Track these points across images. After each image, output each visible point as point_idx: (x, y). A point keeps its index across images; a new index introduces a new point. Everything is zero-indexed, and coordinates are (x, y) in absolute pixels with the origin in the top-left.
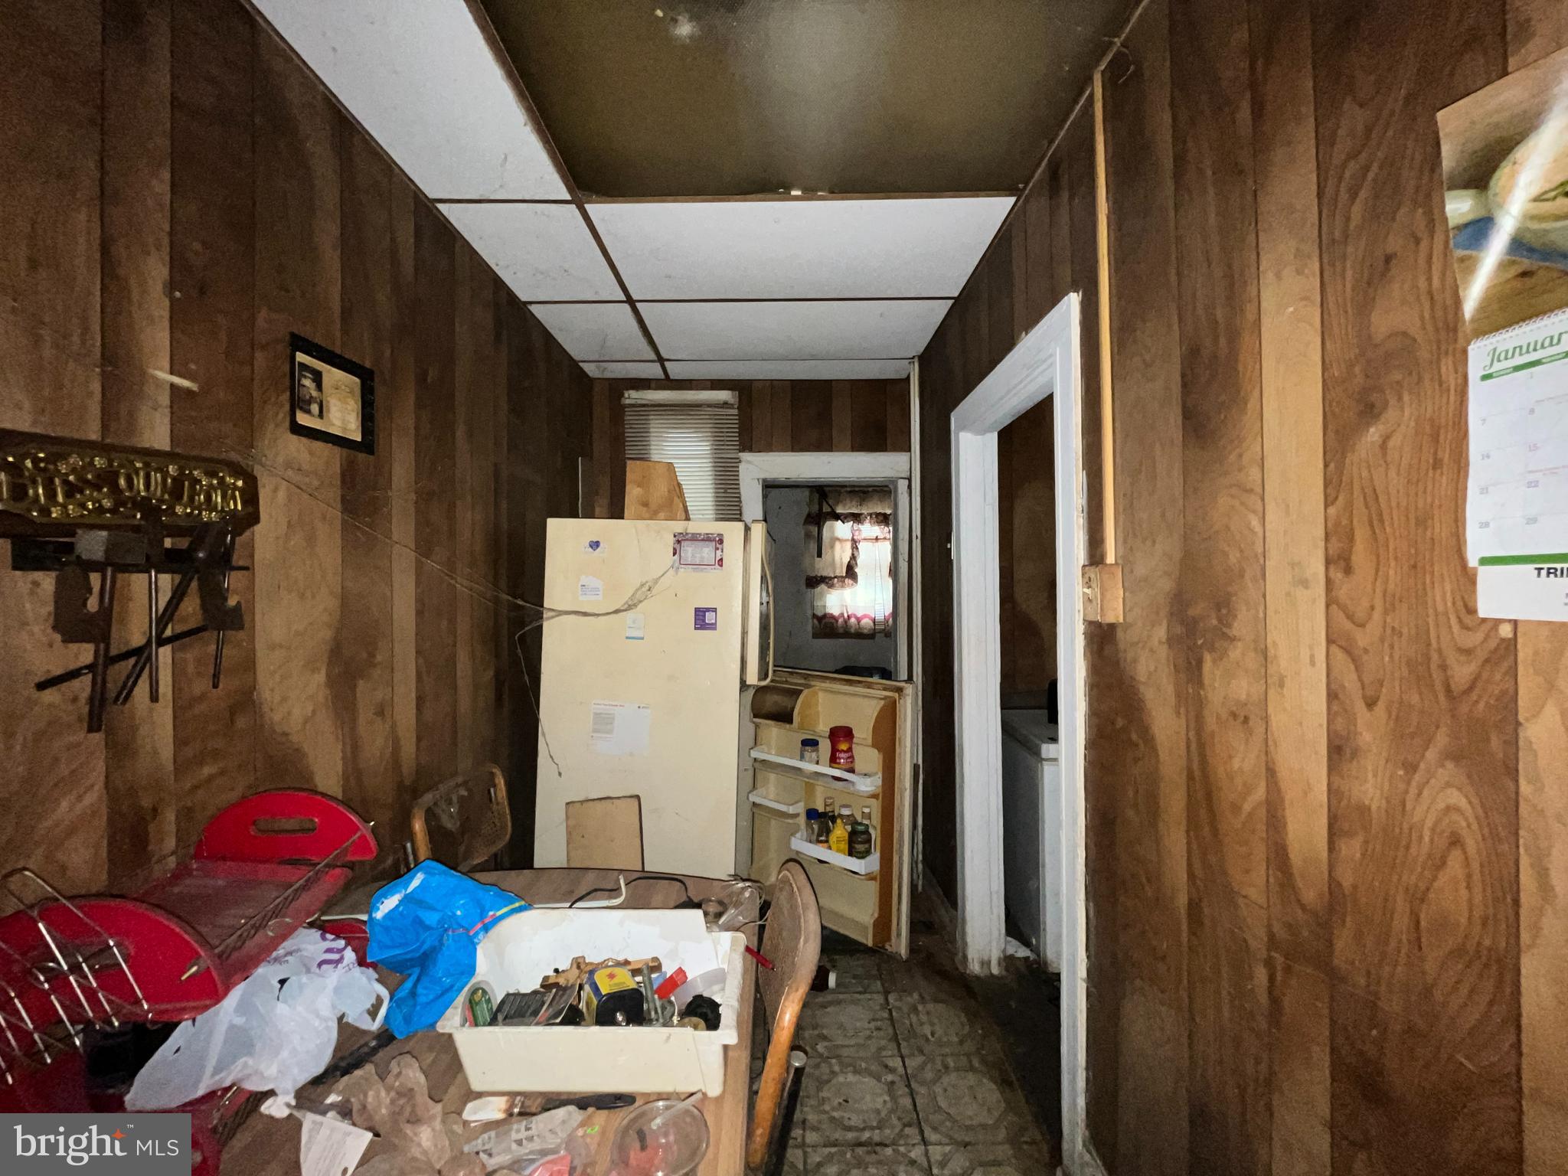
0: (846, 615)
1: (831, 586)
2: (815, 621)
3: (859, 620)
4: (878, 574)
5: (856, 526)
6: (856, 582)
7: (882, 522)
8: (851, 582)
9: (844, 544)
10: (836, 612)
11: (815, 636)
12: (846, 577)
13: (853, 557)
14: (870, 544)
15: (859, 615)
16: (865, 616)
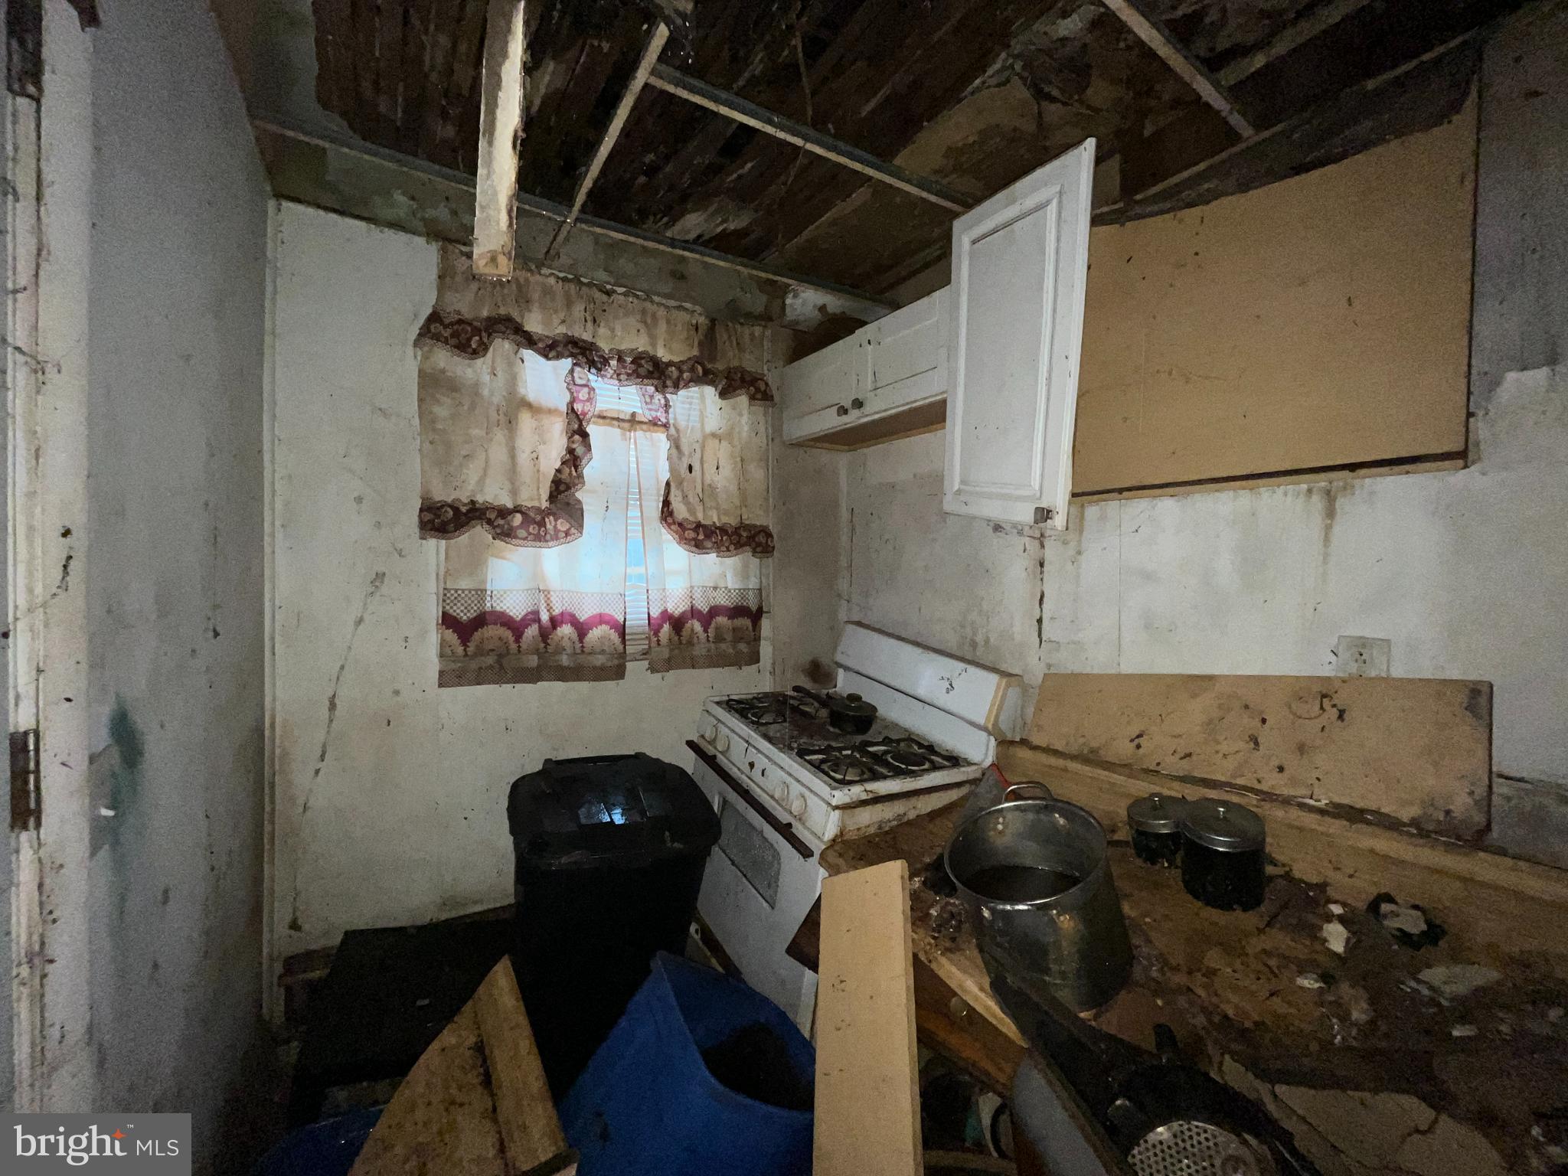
0: (545, 617)
1: (506, 534)
2: (451, 636)
3: (581, 629)
4: (634, 512)
5: (583, 374)
6: (579, 525)
7: (649, 375)
8: (562, 525)
9: (546, 421)
10: (515, 606)
11: (445, 680)
12: (548, 512)
13: (573, 460)
14: (615, 432)
15: (583, 616)
16: (601, 619)
